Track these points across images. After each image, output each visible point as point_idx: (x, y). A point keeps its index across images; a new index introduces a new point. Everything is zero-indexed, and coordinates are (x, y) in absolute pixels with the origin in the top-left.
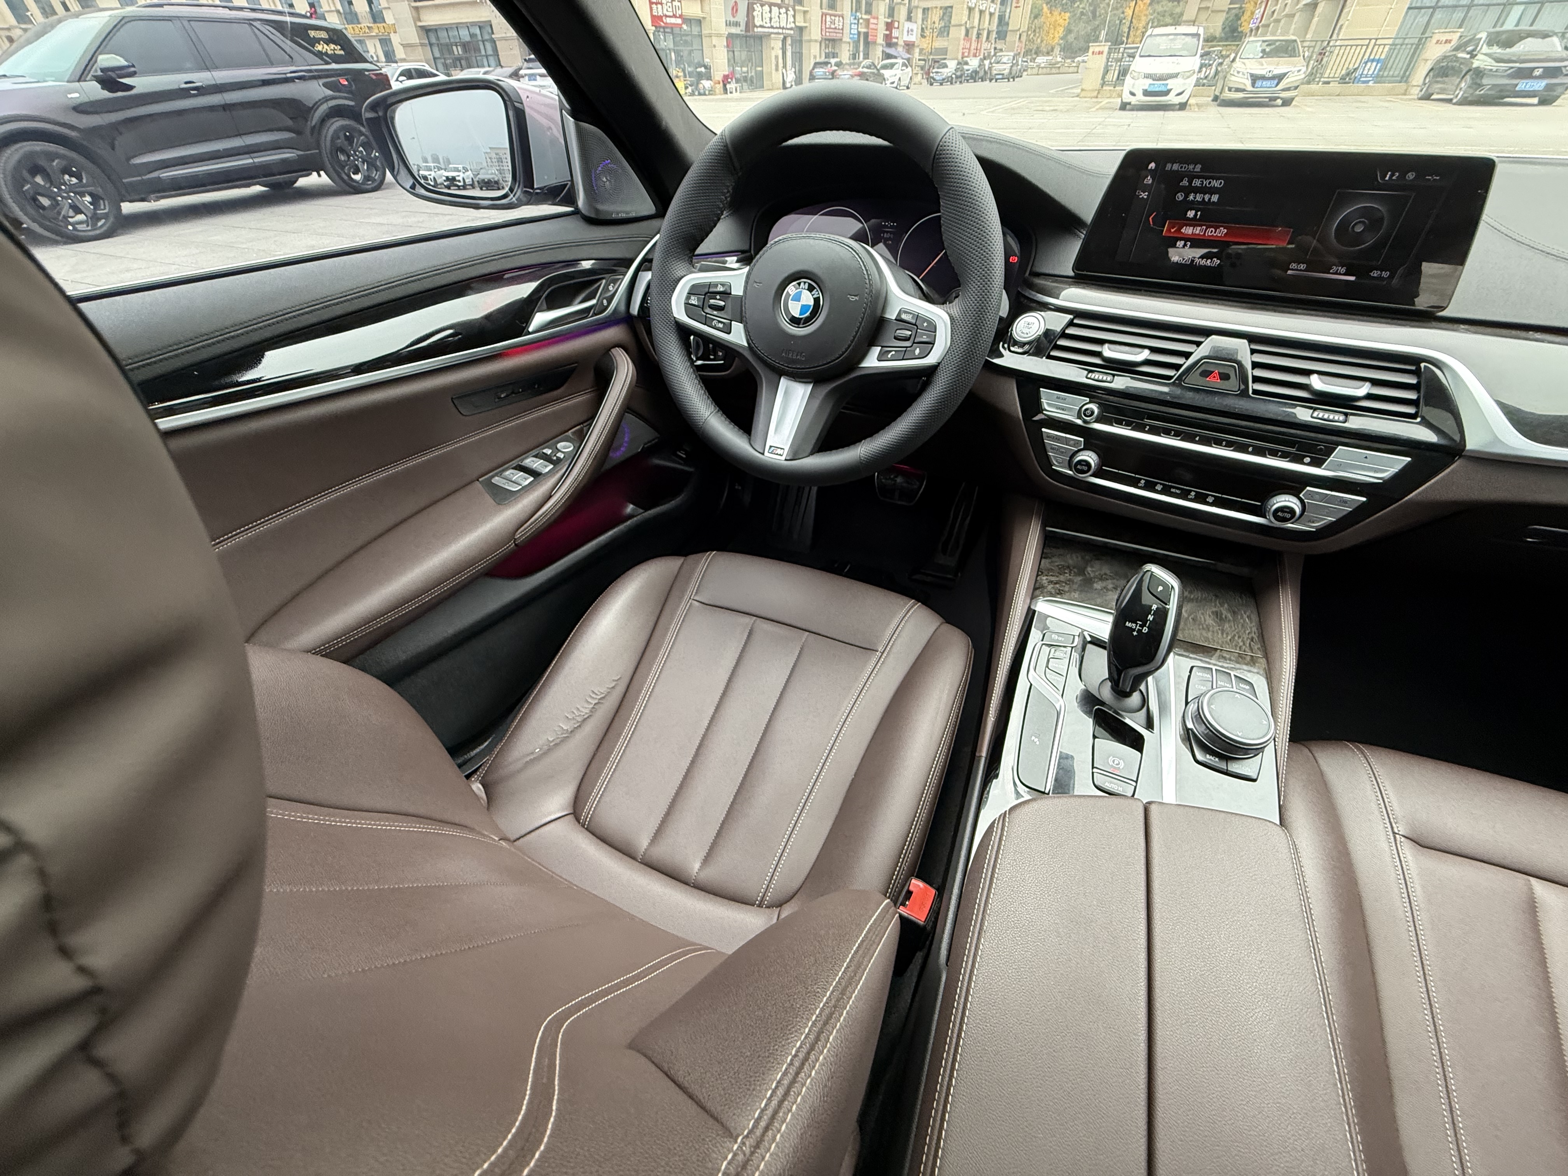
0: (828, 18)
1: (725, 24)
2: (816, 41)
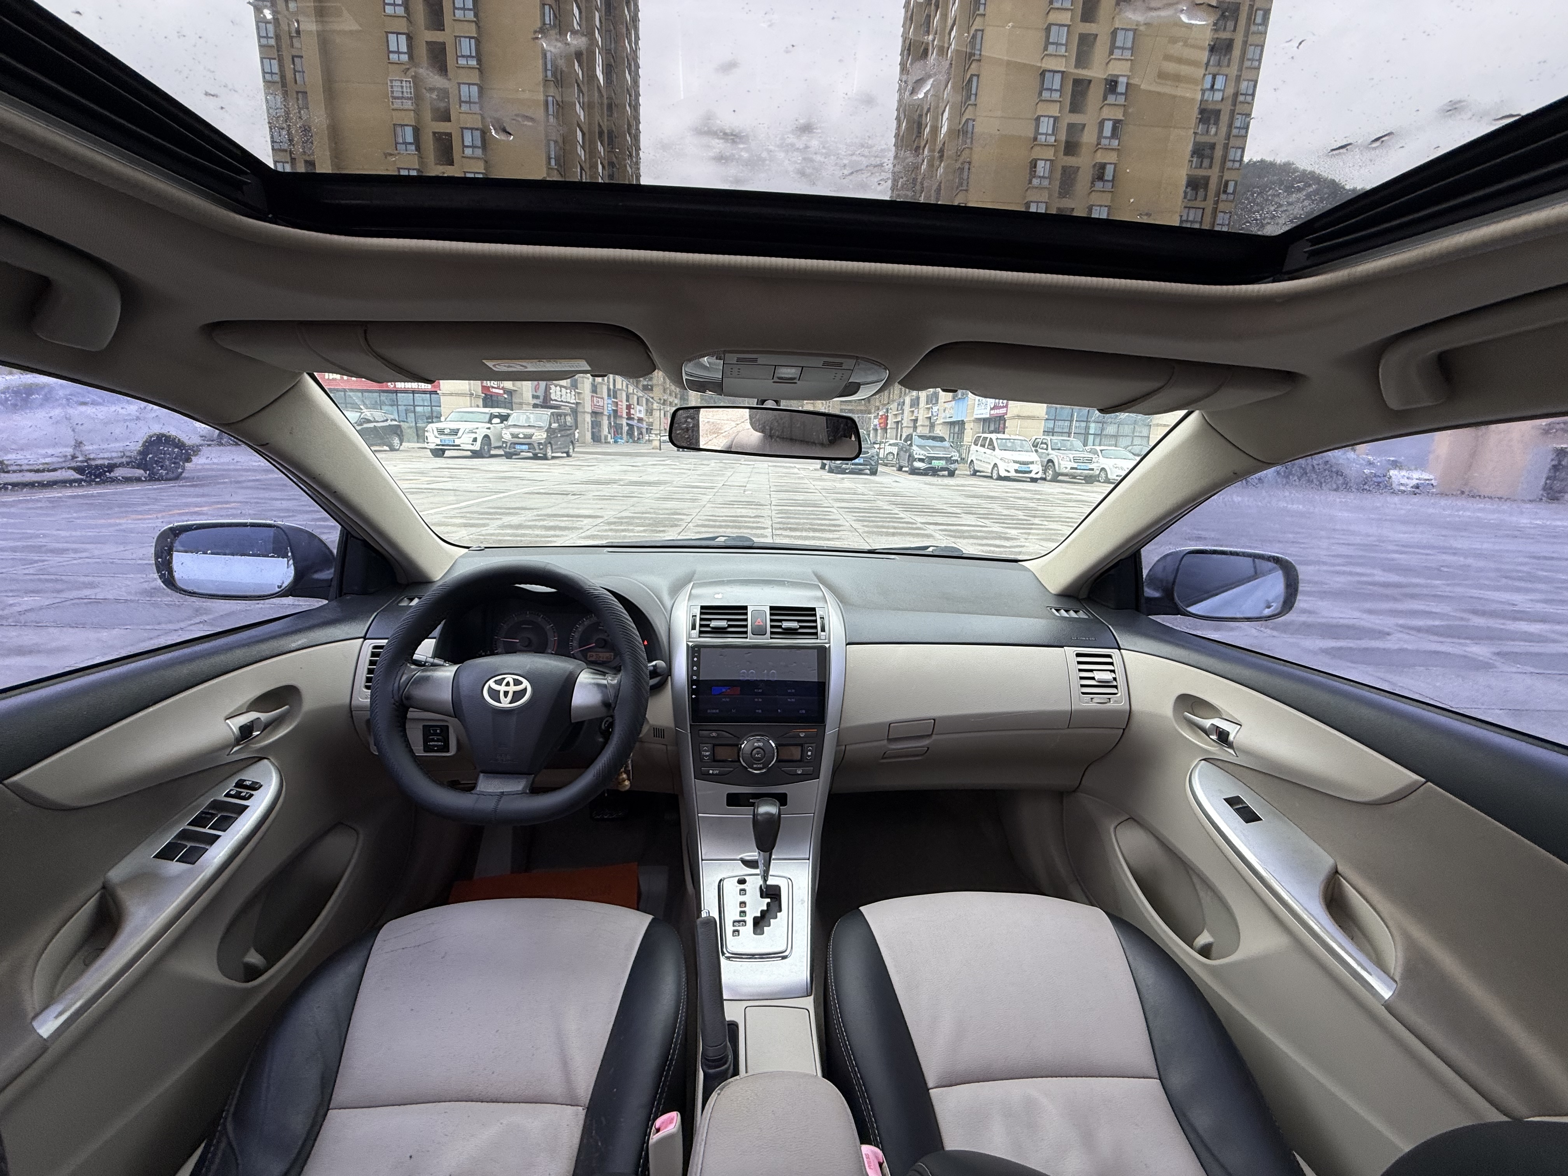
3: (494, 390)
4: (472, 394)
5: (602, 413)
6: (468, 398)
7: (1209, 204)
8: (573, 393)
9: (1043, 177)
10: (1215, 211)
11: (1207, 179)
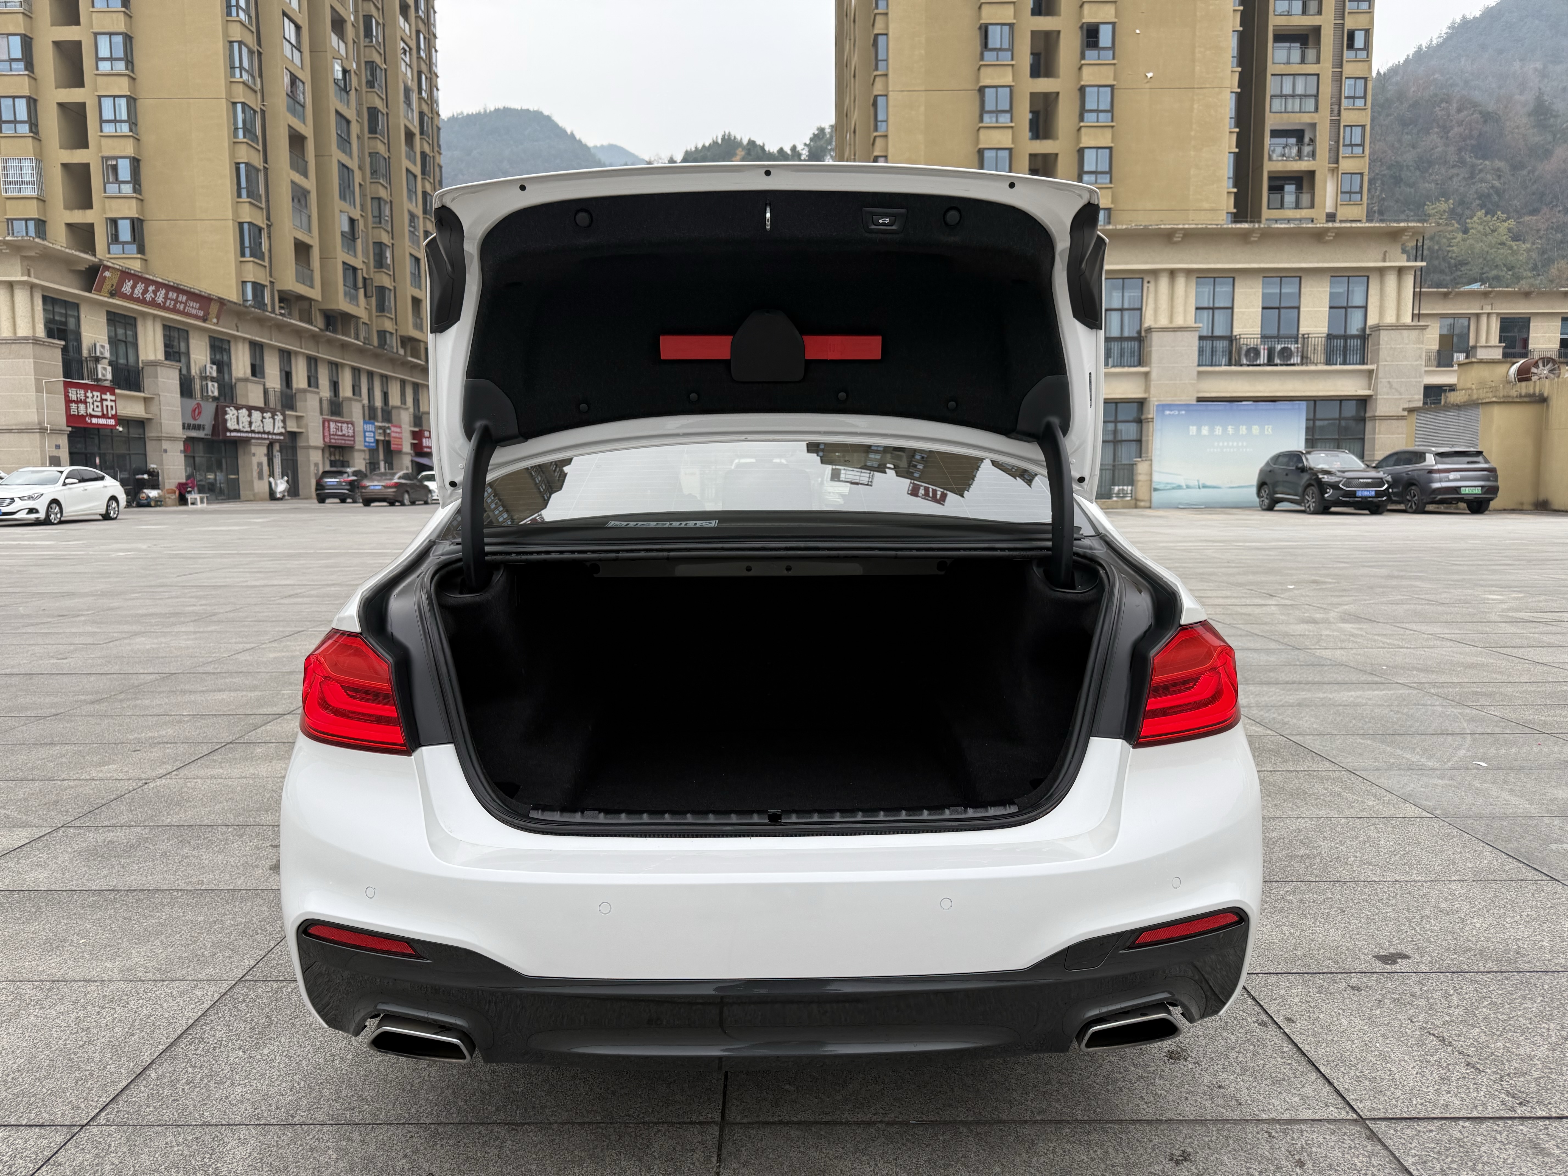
0: (332, 425)
1: (181, 427)
2: (316, 448)
3: (94, 421)
4: (43, 430)
5: (351, 448)
6: (38, 435)
7: (1326, 68)
8: (279, 417)
9: (1001, 49)
10: (1338, 78)
11: (1317, 30)
